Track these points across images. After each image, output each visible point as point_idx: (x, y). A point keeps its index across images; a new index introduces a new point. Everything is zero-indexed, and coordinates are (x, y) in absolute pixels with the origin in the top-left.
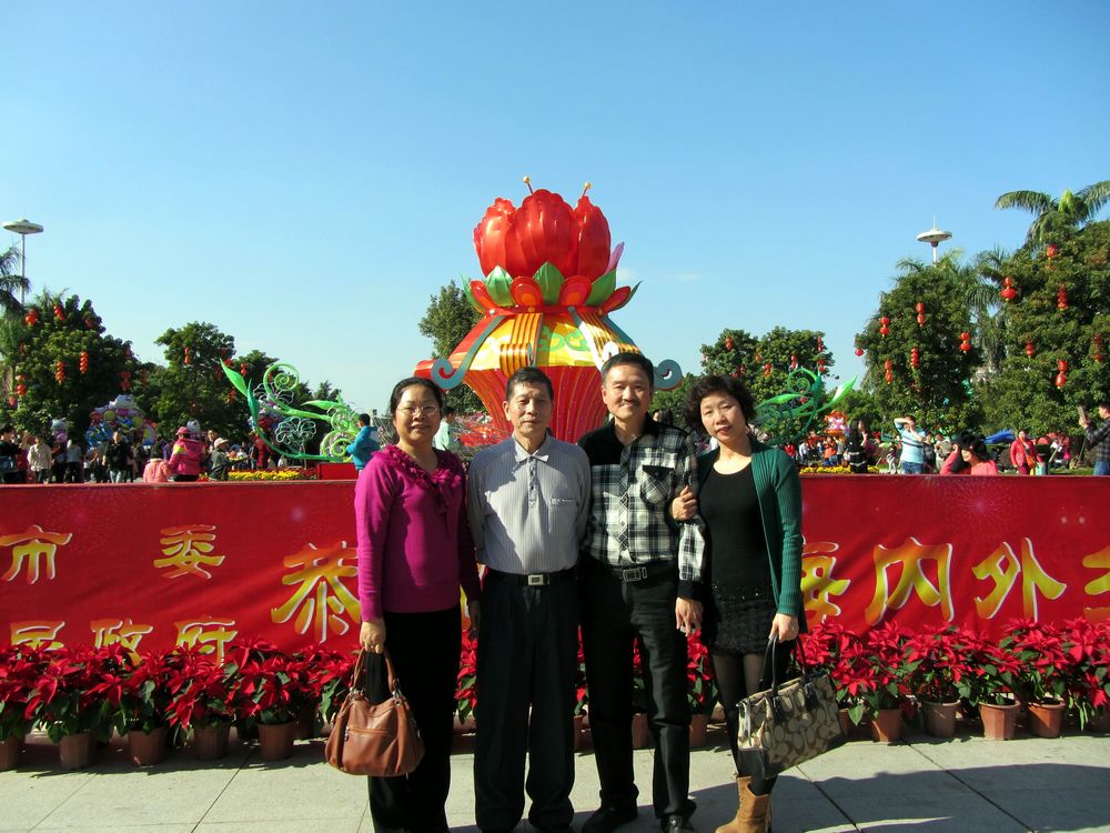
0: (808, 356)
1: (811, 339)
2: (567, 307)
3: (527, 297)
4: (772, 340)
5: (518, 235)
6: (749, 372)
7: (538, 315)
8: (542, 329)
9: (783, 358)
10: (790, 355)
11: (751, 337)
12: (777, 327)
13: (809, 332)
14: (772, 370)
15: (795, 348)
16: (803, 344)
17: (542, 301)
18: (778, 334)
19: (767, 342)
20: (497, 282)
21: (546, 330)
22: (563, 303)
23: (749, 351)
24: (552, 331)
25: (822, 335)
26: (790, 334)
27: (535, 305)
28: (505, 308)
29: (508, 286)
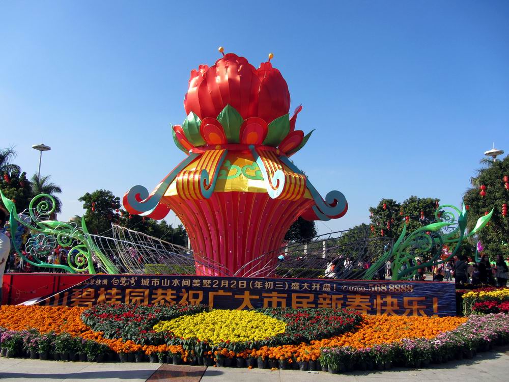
0: (430, 212)
1: (432, 203)
2: (248, 145)
3: (213, 137)
4: (409, 203)
5: (209, 87)
6: (396, 222)
7: (222, 151)
8: (224, 162)
9: (416, 213)
10: (420, 211)
11: (397, 203)
12: (412, 196)
13: (430, 199)
14: (410, 220)
15: (423, 207)
16: (427, 205)
17: (226, 140)
18: (412, 200)
19: (406, 204)
20: (190, 125)
21: (228, 163)
22: (244, 143)
23: (396, 211)
24: (232, 164)
25: (438, 200)
26: (419, 200)
27: (221, 143)
28: (199, 147)
29: (198, 127)
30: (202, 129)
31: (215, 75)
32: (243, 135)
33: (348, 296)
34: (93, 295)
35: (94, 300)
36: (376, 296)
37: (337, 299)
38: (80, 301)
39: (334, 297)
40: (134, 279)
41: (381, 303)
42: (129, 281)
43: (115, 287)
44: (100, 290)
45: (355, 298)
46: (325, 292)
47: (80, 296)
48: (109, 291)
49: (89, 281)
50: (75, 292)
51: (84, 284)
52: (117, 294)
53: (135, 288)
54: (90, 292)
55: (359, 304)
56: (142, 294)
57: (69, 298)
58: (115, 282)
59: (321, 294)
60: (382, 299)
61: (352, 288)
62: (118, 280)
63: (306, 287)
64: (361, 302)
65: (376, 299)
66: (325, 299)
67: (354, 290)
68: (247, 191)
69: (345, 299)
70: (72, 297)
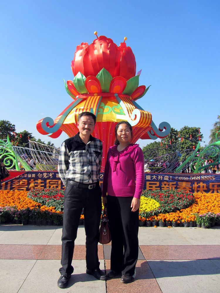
0: (195, 135)
1: (196, 130)
2: (114, 94)
3: (93, 88)
4: (184, 130)
5: (90, 57)
7: (99, 97)
8: (100, 104)
9: (187, 136)
12: (185, 126)
13: (195, 128)
14: (184, 139)
15: (191, 132)
16: (194, 131)
17: (101, 90)
18: (185, 128)
19: (182, 131)
20: (78, 80)
21: (103, 104)
22: (112, 92)
24: (105, 105)
26: (189, 128)
27: (97, 92)
28: (83, 94)
29: (84, 82)
30: (86, 83)
31: (94, 49)
32: (111, 87)
33: (178, 183)
34: (26, 183)
35: (27, 186)
36: (194, 182)
37: (173, 185)
38: (19, 187)
39: (171, 183)
40: (52, 174)
41: (197, 186)
42: (48, 175)
43: (40, 178)
44: (30, 181)
45: (182, 184)
46: (165, 181)
47: (18, 184)
48: (36, 181)
49: (24, 175)
50: (15, 181)
51: (20, 177)
52: (41, 183)
53: (52, 179)
54: (24, 181)
55: (185, 187)
56: (57, 183)
57: (11, 185)
58: (40, 175)
59: (163, 182)
60: (197, 184)
61: (181, 178)
62: (41, 175)
63: (154, 178)
64: (186, 186)
65: (194, 184)
66: (165, 185)
67: (182, 179)
68: (116, 121)
69: (177, 184)
70: (13, 184)
